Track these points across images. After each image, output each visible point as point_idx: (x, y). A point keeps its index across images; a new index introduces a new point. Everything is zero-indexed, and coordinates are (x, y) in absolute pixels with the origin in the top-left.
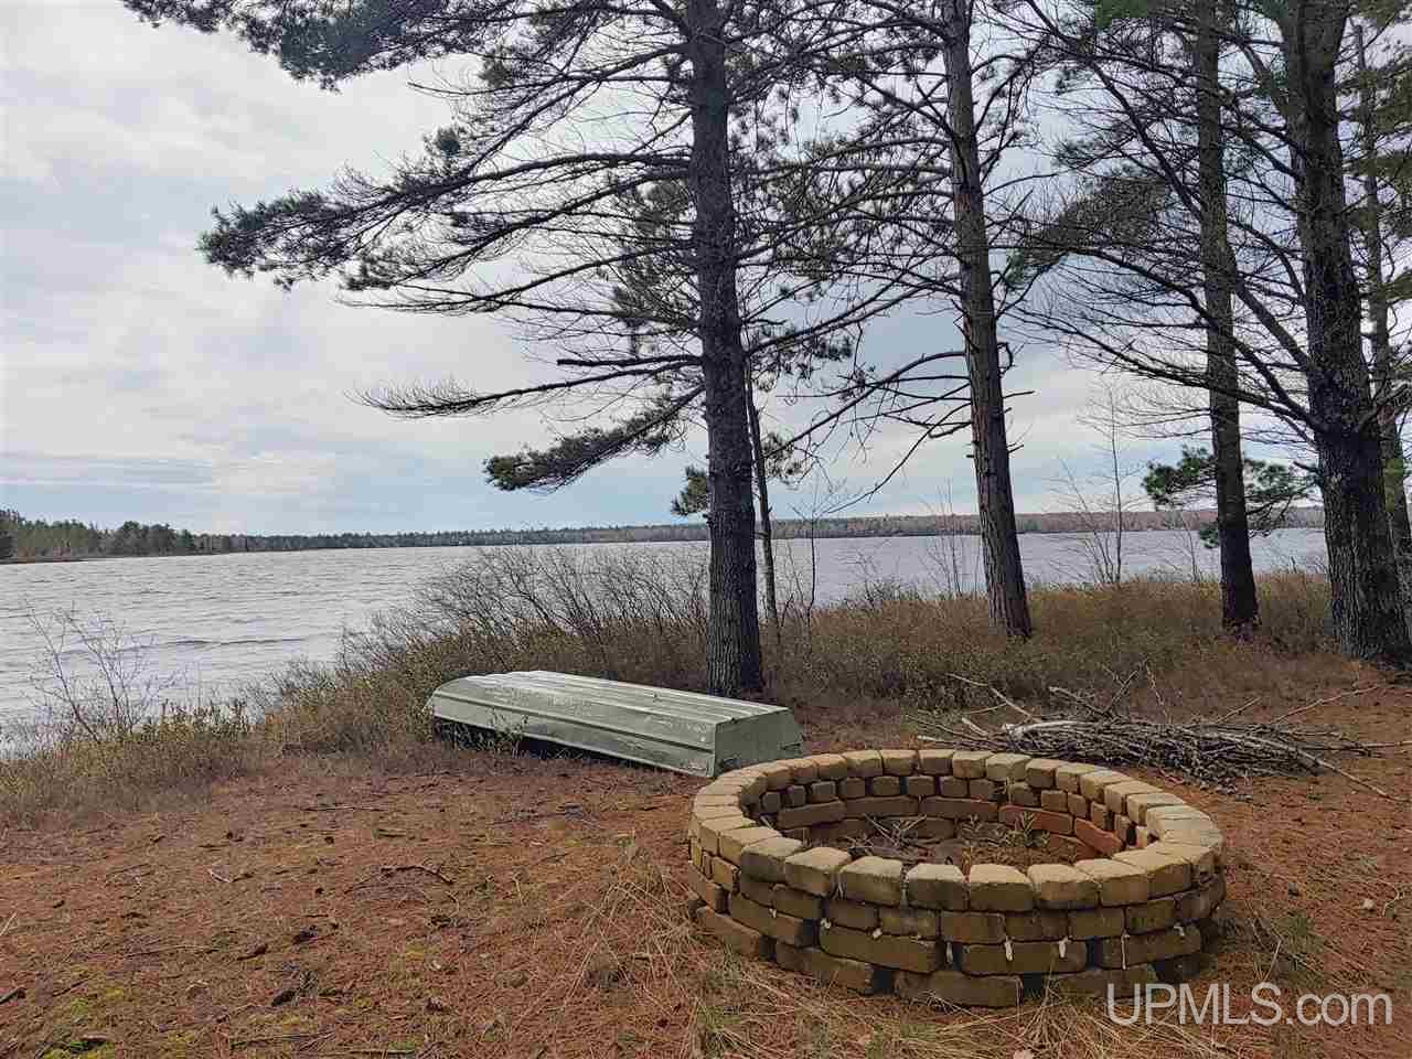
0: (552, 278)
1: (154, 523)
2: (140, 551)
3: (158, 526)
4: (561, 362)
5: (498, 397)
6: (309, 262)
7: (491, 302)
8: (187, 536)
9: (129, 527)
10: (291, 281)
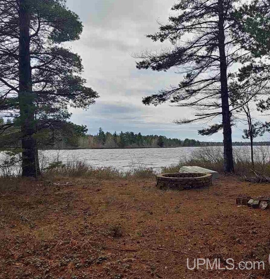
0: (201, 100)
1: (192, 139)
2: (189, 146)
3: (192, 140)
4: (196, 115)
5: (193, 120)
6: (159, 102)
7: (192, 104)
8: (198, 142)
9: (187, 140)
10: (156, 105)
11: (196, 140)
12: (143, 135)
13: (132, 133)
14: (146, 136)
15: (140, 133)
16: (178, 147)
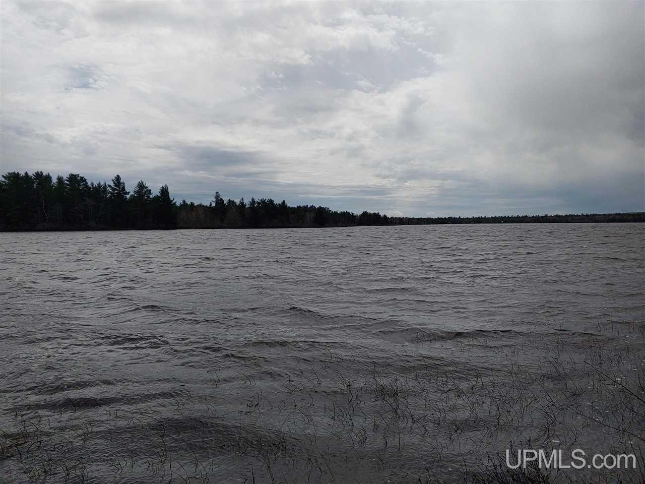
11: (382, 214)
12: (289, 204)
13: (271, 201)
14: (296, 207)
15: (284, 202)
16: (350, 226)
